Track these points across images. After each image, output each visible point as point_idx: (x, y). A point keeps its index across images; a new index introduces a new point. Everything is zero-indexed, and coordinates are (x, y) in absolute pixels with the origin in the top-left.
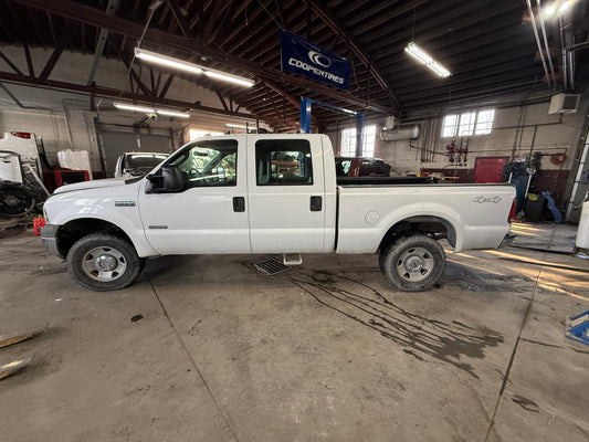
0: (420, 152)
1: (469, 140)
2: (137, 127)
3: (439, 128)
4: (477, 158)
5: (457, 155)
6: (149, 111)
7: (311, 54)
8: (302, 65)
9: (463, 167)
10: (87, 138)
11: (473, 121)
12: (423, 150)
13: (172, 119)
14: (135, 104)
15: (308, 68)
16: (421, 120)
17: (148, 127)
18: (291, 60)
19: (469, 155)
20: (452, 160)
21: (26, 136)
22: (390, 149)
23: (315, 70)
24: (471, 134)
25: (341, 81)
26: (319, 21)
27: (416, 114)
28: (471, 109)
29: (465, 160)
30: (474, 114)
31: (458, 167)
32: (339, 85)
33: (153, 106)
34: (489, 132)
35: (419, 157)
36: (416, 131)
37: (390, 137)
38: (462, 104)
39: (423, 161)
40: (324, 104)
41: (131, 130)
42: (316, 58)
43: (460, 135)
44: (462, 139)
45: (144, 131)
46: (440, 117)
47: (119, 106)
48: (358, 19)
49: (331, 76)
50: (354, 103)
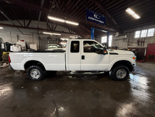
0: (127, 43)
1: (145, 38)
2: (48, 38)
3: (134, 35)
4: (148, 44)
5: (140, 43)
6: (51, 34)
7: (95, 15)
8: (92, 19)
9: (143, 47)
10: (37, 41)
11: (146, 32)
12: (128, 42)
13: (57, 36)
14: (48, 32)
15: (94, 19)
16: (127, 33)
17: (51, 38)
18: (89, 17)
19: (145, 43)
20: (139, 45)
21: (23, 41)
22: (117, 42)
23: (96, 20)
24: (146, 36)
25: (103, 23)
26: (97, 6)
27: (125, 31)
28: (145, 29)
29: (144, 45)
30: (146, 30)
31: (141, 47)
32: (102, 24)
33: (52, 33)
34: (153, 35)
35: (127, 44)
36: (126, 36)
37: (117, 38)
38: (142, 27)
39: (128, 45)
40: (98, 30)
41: (47, 39)
42: (96, 16)
43: (141, 37)
44: (142, 38)
45: (50, 39)
46: (134, 32)
47: (44, 33)
48: (108, 5)
49: (100, 21)
50: (107, 29)
